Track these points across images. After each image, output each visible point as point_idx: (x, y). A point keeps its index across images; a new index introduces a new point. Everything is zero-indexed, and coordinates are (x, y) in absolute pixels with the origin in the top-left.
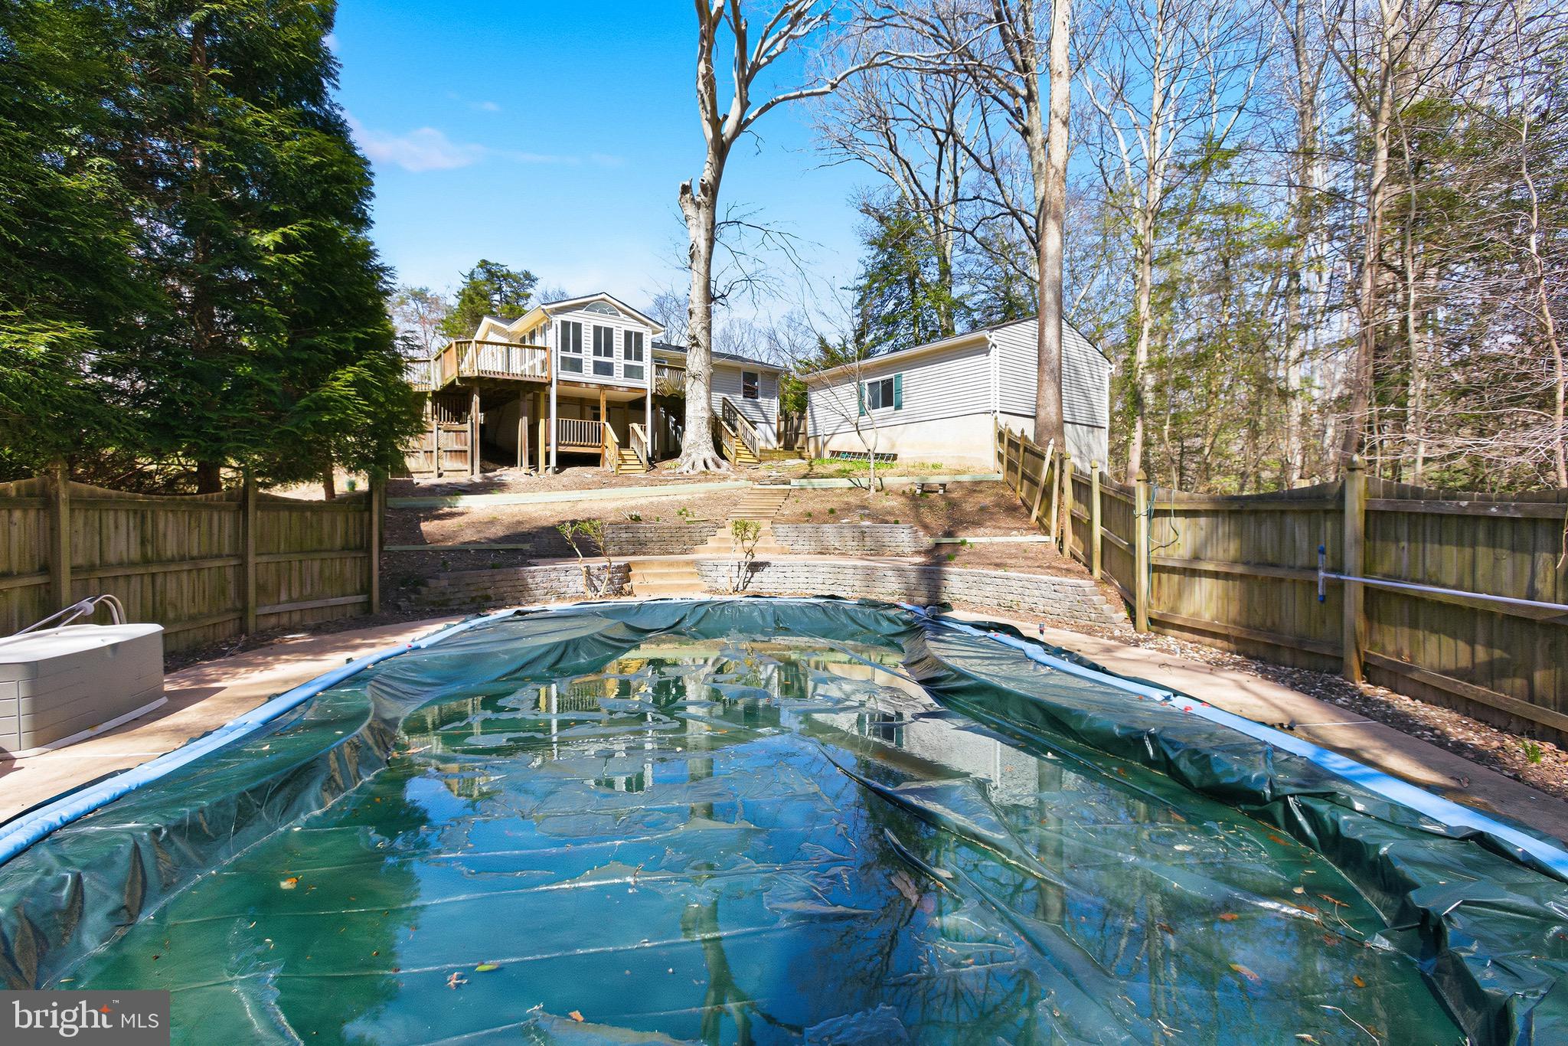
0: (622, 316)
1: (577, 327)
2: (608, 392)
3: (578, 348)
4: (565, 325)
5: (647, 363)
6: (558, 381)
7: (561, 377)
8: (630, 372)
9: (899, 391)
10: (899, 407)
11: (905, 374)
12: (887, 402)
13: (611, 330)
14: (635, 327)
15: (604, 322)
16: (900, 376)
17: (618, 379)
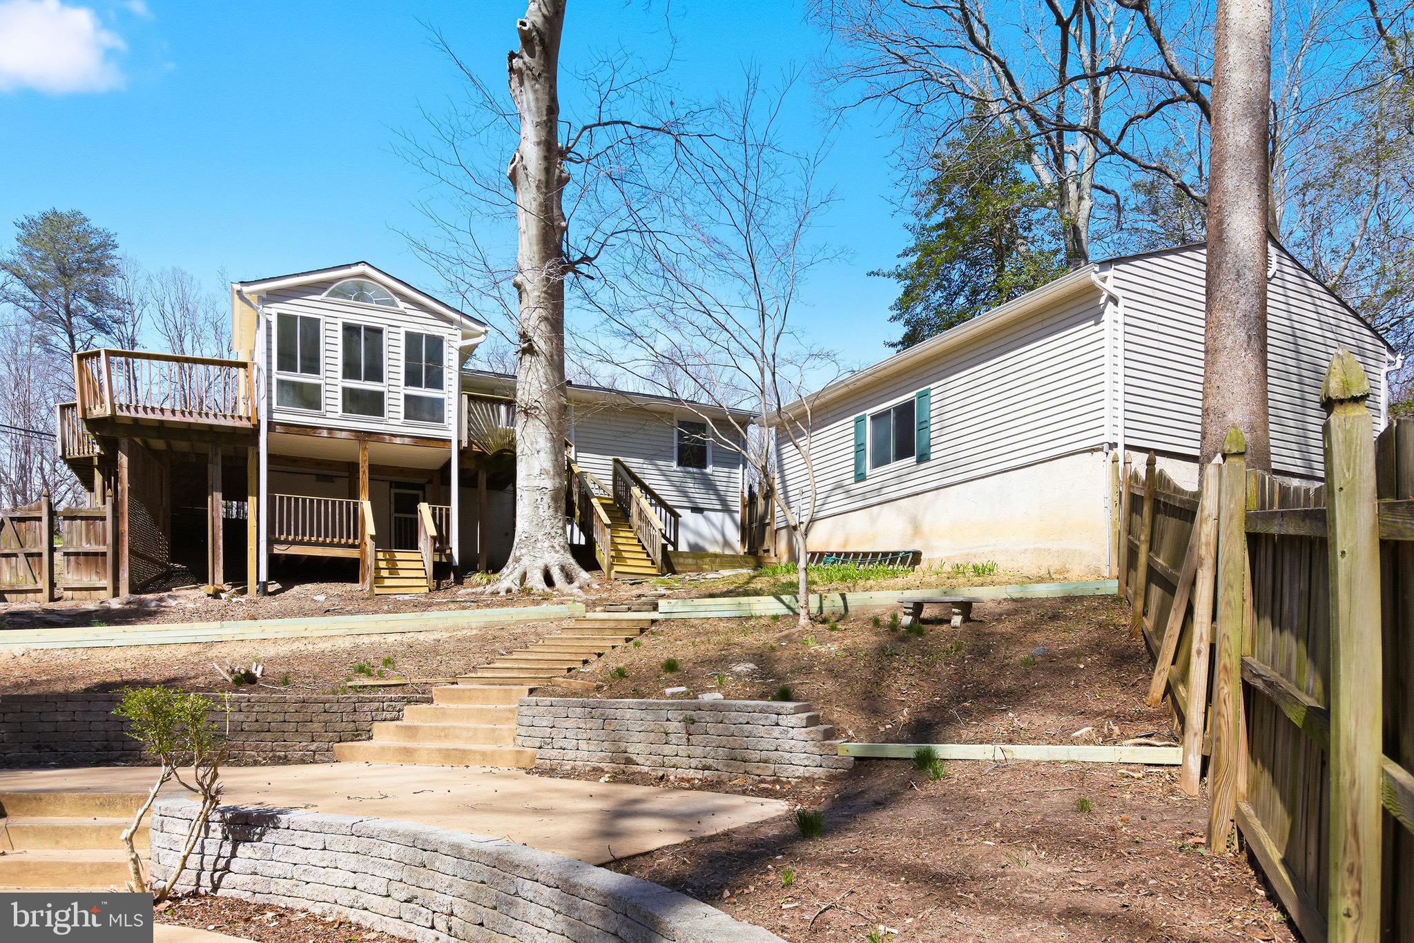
0: (402, 305)
1: (312, 326)
2: (373, 446)
3: (312, 365)
4: (286, 321)
5: (450, 393)
6: (271, 426)
7: (277, 417)
8: (415, 408)
9: (925, 426)
10: (923, 458)
11: (935, 388)
12: (904, 450)
13: (379, 331)
14: (427, 326)
15: (364, 317)
16: (925, 394)
17: (394, 420)
